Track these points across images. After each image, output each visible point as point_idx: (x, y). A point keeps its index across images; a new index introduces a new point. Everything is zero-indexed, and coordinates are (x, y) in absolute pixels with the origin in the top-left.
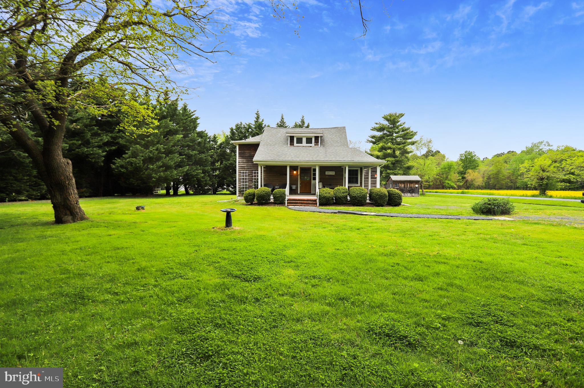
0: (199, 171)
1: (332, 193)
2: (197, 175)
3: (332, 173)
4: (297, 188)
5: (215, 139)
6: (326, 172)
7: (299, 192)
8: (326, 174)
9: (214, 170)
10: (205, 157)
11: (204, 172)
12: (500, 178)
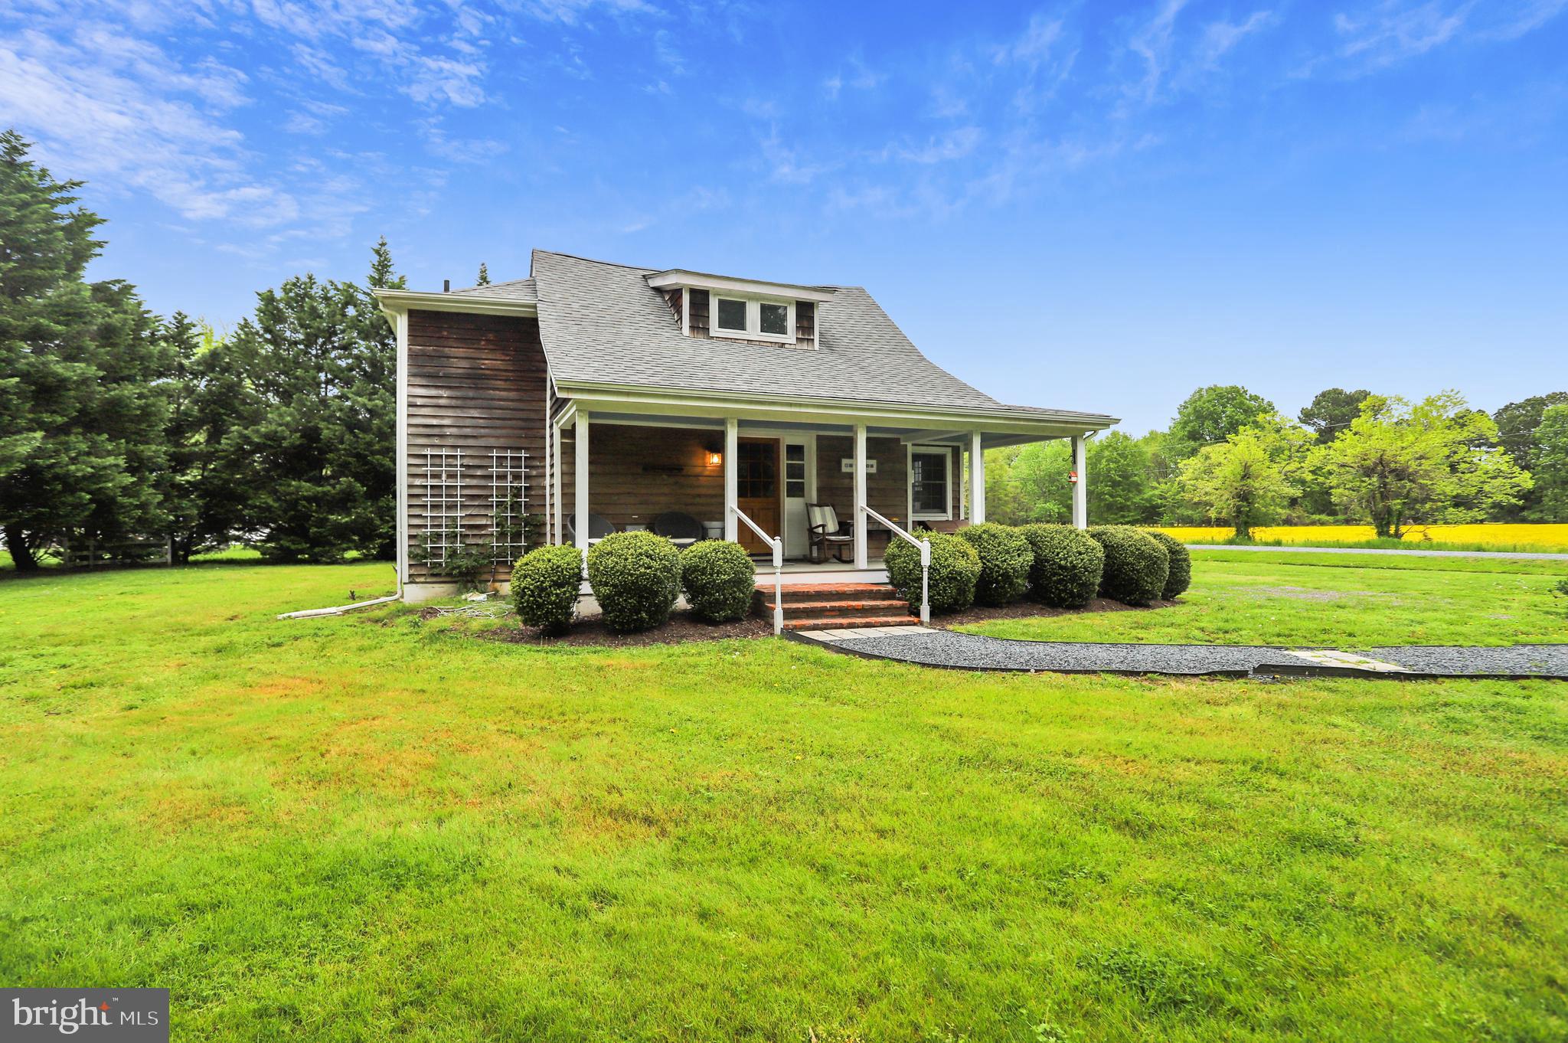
0: (111, 460)
2: (98, 476)
5: (181, 335)
6: (844, 461)
8: (844, 469)
9: (181, 462)
10: (140, 396)
11: (137, 464)
12: (999, 499)
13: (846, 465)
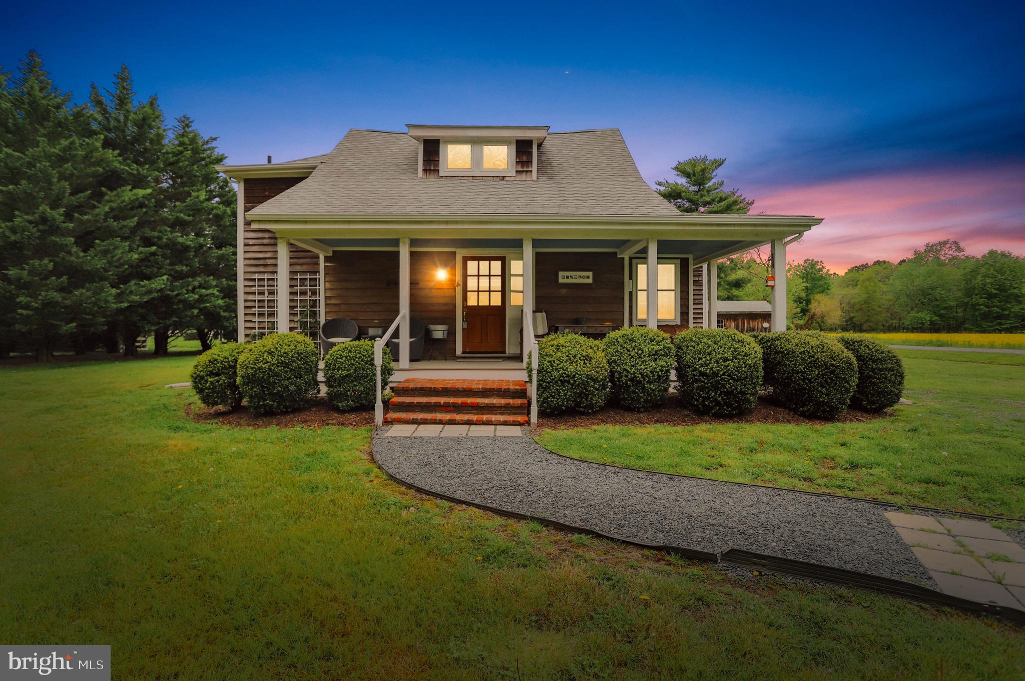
1: (600, 357)
3: (585, 277)
4: (452, 332)
6: (561, 274)
7: (459, 351)
8: (561, 281)
12: (873, 310)
13: (563, 277)
